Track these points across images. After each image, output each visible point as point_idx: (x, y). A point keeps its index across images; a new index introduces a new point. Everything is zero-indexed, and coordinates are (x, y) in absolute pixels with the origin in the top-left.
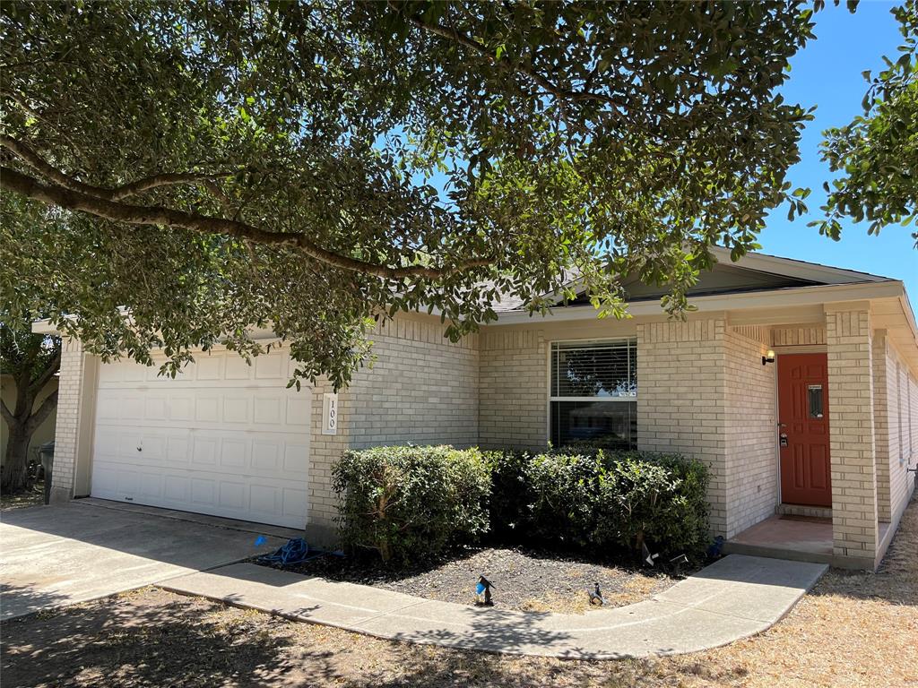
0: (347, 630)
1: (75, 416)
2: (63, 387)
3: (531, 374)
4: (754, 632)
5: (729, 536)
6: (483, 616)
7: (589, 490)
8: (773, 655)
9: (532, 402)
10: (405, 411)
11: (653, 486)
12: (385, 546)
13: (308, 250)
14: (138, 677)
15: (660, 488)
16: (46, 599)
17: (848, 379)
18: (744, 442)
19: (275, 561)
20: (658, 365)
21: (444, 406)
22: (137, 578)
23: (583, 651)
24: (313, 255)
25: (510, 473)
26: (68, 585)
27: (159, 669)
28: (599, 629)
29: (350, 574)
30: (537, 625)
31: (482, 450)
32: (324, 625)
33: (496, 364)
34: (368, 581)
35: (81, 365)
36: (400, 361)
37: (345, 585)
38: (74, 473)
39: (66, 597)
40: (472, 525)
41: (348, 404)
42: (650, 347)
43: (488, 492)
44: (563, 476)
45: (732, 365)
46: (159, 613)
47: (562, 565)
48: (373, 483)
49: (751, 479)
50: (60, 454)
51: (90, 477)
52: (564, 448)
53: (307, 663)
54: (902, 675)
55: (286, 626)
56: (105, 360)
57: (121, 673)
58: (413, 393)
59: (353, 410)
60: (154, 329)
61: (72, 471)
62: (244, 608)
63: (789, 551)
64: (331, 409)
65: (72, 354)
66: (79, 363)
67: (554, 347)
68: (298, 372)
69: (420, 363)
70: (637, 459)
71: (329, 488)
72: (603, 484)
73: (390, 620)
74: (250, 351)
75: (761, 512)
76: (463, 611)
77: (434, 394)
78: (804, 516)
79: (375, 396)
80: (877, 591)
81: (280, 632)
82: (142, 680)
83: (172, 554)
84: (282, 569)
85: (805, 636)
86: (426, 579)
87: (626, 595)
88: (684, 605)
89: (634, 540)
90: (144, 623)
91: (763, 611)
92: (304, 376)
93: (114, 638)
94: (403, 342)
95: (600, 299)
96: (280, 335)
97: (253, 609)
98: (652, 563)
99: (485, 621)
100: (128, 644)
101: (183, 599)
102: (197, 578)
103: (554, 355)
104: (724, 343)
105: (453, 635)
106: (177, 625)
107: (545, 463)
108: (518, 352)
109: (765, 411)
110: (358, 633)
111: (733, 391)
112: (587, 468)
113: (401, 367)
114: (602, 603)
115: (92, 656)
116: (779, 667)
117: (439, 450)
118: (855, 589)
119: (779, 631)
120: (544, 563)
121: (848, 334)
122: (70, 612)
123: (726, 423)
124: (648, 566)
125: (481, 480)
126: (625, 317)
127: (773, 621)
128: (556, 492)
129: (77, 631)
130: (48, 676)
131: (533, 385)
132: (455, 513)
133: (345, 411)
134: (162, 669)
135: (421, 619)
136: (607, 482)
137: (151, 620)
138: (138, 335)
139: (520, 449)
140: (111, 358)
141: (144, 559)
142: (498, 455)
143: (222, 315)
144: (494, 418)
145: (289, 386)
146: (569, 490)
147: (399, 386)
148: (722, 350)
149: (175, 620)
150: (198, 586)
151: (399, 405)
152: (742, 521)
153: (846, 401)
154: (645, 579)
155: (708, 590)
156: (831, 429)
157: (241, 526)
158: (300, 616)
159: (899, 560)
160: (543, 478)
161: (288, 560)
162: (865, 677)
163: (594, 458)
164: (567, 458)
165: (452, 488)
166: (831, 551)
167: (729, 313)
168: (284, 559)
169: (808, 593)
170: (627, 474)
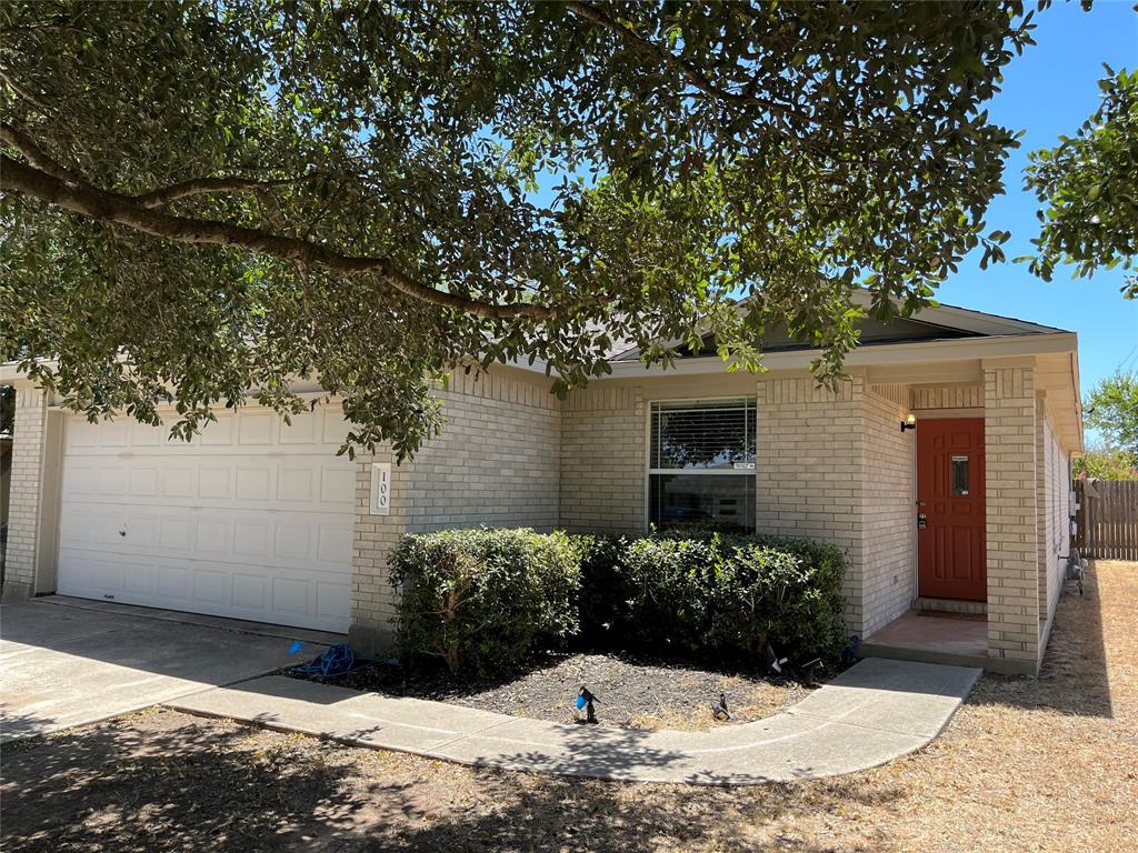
0: (423, 756)
1: (36, 491)
2: (18, 453)
3: (625, 440)
4: (913, 748)
5: (865, 635)
6: (575, 735)
7: (703, 582)
8: (940, 777)
9: (626, 475)
10: (474, 486)
11: (781, 577)
12: (454, 653)
13: (394, 281)
14: (168, 820)
15: (790, 579)
16: (23, 723)
17: (1008, 449)
18: (882, 524)
19: (313, 673)
20: (783, 430)
21: (520, 480)
22: (138, 696)
23: (713, 775)
24: (400, 287)
25: (604, 563)
26: (48, 706)
27: (192, 810)
28: (732, 748)
29: (411, 687)
30: (644, 744)
31: (568, 534)
32: (393, 750)
33: (581, 428)
34: (436, 695)
35: (43, 425)
36: (466, 423)
37: (408, 702)
38: (34, 563)
39: (51, 722)
40: (559, 626)
41: (404, 477)
42: (772, 408)
43: (578, 585)
44: (670, 565)
45: (871, 431)
46: (173, 739)
47: (672, 673)
48: (442, 575)
49: (888, 568)
50: (16, 540)
51: (56, 568)
52: (670, 531)
53: (377, 798)
54: (1093, 796)
55: (343, 752)
56: (92, 419)
57: (143, 816)
58: (483, 463)
59: (411, 485)
60: (160, 379)
61: (31, 561)
62: (286, 731)
63: (936, 654)
64: (381, 482)
65: (30, 410)
66: (40, 423)
67: (654, 408)
68: (351, 436)
69: (491, 426)
70: (761, 544)
71: (384, 581)
72: (720, 574)
73: (475, 742)
74: (289, 407)
75: (897, 607)
76: (549, 729)
77: (507, 464)
78: (945, 612)
79: (437, 467)
80: (1045, 699)
81: (336, 759)
82: (174, 823)
83: (177, 665)
84: (324, 683)
85: (973, 753)
86: (508, 692)
87: (755, 707)
88: (826, 718)
89: (755, 643)
90: (157, 752)
91: (918, 724)
92: (360, 440)
93: (125, 772)
94: (471, 399)
95: (730, 349)
96: (331, 388)
97: (298, 732)
98: (779, 670)
99: (579, 740)
100: (145, 779)
101: (202, 722)
102: (217, 696)
103: (655, 417)
104: (863, 405)
105: (548, 758)
106: (203, 754)
107: (648, 550)
108: (610, 413)
109: (902, 487)
110: (438, 759)
111: (871, 463)
112: (699, 555)
113: (468, 431)
114: (729, 718)
115: (102, 795)
116: (950, 789)
117: (520, 533)
118: (1018, 698)
119: (941, 747)
120: (649, 671)
121: (1010, 395)
122: (58, 741)
123: (864, 502)
124: (775, 673)
125: (570, 571)
126: (759, 371)
127: (932, 735)
128: (662, 585)
129: (73, 764)
130: (47, 821)
131: (630, 454)
132: (540, 611)
133: (401, 485)
134: (197, 810)
135: (512, 741)
136: (725, 572)
137: (165, 748)
138: (140, 386)
139: (615, 533)
140: (100, 417)
141: (143, 672)
142: (589, 539)
143: (252, 361)
144: (579, 495)
145: (340, 453)
146: (677, 582)
147: (465, 454)
148: (860, 413)
149: (198, 748)
150: (220, 705)
151: (466, 479)
152: (877, 619)
153: (1005, 475)
154: (773, 688)
155: (849, 699)
156: (988, 509)
157: (264, 630)
158: (359, 740)
159: (1061, 663)
160: (645, 568)
161: (331, 671)
162: (1051, 800)
163: (707, 543)
164: (674, 543)
165: (537, 580)
166: (985, 652)
167: (869, 369)
168: (326, 670)
169: (965, 703)
170: (749, 563)
